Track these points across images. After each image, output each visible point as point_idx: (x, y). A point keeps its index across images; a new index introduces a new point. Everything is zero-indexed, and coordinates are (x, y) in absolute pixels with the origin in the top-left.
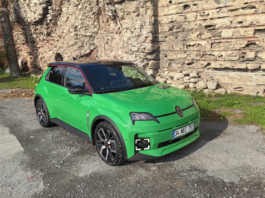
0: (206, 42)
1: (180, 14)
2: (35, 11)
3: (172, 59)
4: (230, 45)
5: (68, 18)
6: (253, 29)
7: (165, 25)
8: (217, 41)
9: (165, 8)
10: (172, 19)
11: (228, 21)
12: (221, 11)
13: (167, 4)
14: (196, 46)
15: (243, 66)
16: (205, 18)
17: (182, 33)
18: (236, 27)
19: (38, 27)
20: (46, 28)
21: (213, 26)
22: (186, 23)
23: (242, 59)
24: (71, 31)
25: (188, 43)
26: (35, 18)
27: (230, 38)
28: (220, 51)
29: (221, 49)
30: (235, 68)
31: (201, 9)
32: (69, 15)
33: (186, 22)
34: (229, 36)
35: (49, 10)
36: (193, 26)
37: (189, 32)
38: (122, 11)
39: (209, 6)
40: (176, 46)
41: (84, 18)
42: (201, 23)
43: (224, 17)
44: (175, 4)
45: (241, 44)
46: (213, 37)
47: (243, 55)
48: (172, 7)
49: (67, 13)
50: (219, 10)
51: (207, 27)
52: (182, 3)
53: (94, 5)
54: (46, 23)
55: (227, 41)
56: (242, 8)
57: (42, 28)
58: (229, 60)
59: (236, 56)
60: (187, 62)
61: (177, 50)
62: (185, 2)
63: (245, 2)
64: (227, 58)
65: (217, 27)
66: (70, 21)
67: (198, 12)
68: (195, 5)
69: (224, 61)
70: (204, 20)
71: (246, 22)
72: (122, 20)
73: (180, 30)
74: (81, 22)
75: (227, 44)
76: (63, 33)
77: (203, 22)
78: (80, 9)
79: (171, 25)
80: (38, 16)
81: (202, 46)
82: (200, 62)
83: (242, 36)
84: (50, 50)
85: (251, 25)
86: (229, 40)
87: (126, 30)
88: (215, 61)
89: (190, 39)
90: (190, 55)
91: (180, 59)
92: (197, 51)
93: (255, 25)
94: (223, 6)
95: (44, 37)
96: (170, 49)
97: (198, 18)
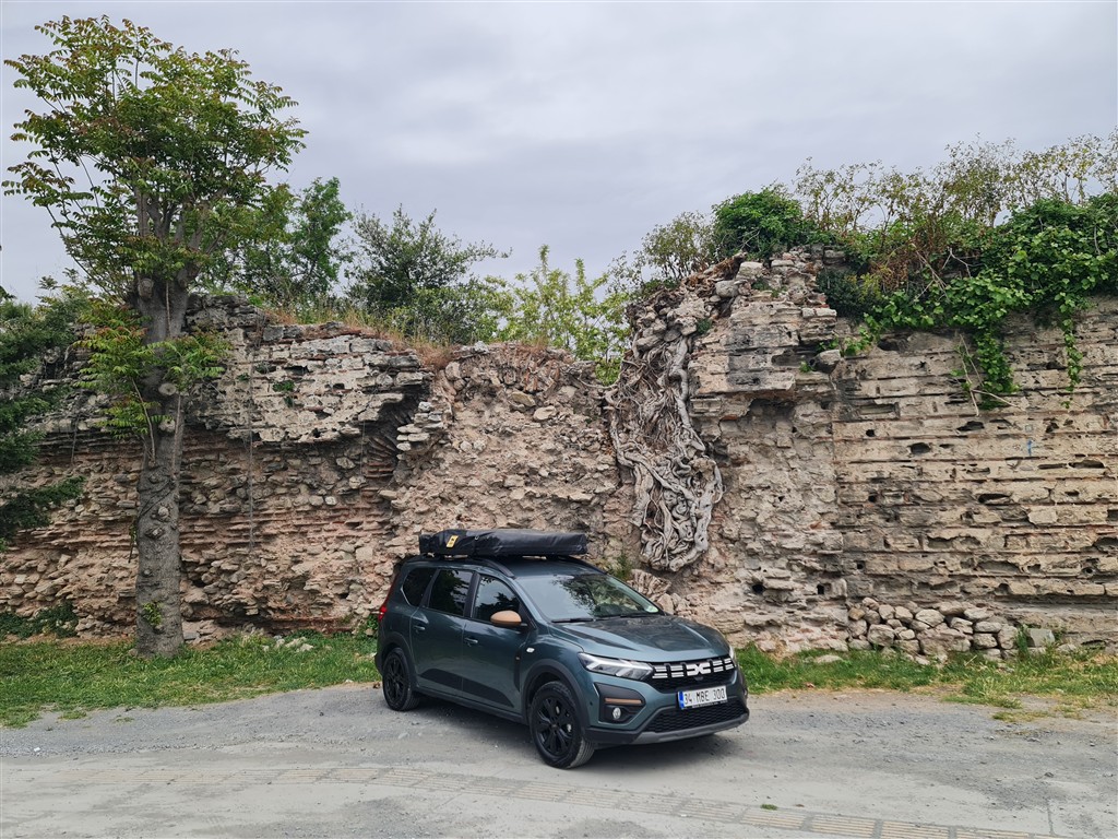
0: (987, 533)
1: (903, 464)
2: (328, 411)
3: (881, 573)
4: (1056, 542)
6: (1105, 508)
7: (854, 487)
8: (1017, 531)
9: (855, 446)
10: (879, 472)
11: (1043, 489)
12: (1021, 466)
13: (861, 436)
14: (960, 540)
15: (1095, 589)
16: (979, 478)
17: (910, 508)
18: (1064, 503)
21: (1003, 496)
22: (926, 485)
23: (1090, 575)
24: (510, 483)
25: (932, 533)
27: (1053, 527)
28: (1031, 554)
29: (1033, 551)
30: (1076, 593)
31: (965, 457)
32: (487, 435)
33: (923, 482)
34: (1050, 522)
35: (423, 412)
36: (944, 494)
37: (932, 508)
38: (742, 441)
39: (987, 451)
40: (895, 539)
42: (968, 488)
43: (1031, 480)
44: (888, 439)
45: (1082, 540)
46: (1005, 522)
47: (1090, 564)
48: (873, 444)
50: (1015, 462)
51: (983, 499)
52: (908, 438)
53: (592, 414)
55: (1046, 531)
56: (1070, 464)
58: (1057, 575)
59: (1074, 566)
60: (935, 581)
61: (900, 550)
62: (915, 437)
63: (1077, 453)
65: (1015, 499)
66: (494, 452)
67: (958, 463)
68: (945, 446)
69: (1047, 577)
70: (975, 481)
71: (1086, 492)
72: (739, 465)
73: (901, 500)
74: (552, 458)
75: (1047, 538)
76: (462, 487)
77: (975, 486)
78: (542, 422)
79: (877, 487)
80: (338, 427)
81: (978, 543)
82: (976, 581)
83: (1081, 521)
84: (357, 544)
85: (1098, 499)
86: (1051, 531)
87: (759, 492)
88: (1018, 577)
89: (939, 523)
90: (943, 563)
91: (909, 575)
92: (963, 553)
93: (1107, 501)
94: (1024, 456)
95: (323, 496)
96: (875, 548)
97: (958, 475)
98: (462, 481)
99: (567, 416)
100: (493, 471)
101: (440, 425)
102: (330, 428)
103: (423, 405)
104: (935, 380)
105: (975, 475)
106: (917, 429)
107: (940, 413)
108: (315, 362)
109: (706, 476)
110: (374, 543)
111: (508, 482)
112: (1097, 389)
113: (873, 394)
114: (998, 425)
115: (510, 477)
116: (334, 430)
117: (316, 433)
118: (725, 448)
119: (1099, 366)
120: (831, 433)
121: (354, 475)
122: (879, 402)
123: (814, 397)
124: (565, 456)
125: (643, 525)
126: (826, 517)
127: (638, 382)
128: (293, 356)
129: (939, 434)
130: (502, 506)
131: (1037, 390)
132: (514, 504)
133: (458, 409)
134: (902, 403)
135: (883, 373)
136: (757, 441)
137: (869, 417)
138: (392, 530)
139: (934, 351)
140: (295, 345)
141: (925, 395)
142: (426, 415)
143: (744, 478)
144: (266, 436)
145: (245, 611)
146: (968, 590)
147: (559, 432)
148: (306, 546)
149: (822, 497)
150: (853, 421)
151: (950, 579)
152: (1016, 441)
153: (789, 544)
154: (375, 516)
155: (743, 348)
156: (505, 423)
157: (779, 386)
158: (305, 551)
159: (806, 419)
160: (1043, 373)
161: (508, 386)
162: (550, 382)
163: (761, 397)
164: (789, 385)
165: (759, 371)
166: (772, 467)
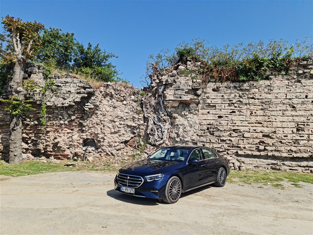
0: (234, 138)
1: (216, 121)
2: (66, 98)
4: (250, 142)
6: (262, 134)
7: (203, 126)
9: (204, 115)
10: (210, 122)
11: (248, 129)
13: (206, 113)
14: (228, 140)
15: (258, 153)
16: (234, 125)
17: (217, 132)
18: (252, 132)
21: (238, 130)
23: (257, 150)
25: (221, 138)
28: (244, 144)
31: (231, 120)
33: (220, 125)
34: (249, 137)
36: (225, 129)
37: (222, 132)
39: (236, 119)
42: (231, 127)
43: (245, 126)
44: (213, 114)
45: (256, 141)
46: (239, 136)
47: (257, 147)
48: (209, 115)
50: (242, 122)
51: (234, 130)
52: (217, 114)
55: (248, 139)
56: (255, 123)
59: (253, 148)
60: (221, 150)
61: (213, 142)
62: (219, 114)
63: (257, 120)
65: (241, 131)
68: (226, 117)
69: (247, 150)
71: (258, 130)
72: (175, 119)
73: (215, 130)
74: (127, 114)
75: (248, 140)
76: (102, 121)
77: (233, 127)
78: (125, 105)
79: (209, 126)
80: (69, 103)
81: (232, 141)
82: (231, 150)
83: (256, 137)
84: (73, 134)
85: (260, 132)
86: (249, 139)
87: (179, 126)
88: (240, 150)
89: (223, 136)
90: (223, 146)
91: (215, 148)
92: (228, 144)
93: (262, 132)
94: (244, 120)
95: (64, 121)
96: (207, 141)
97: (229, 124)
98: (102, 119)
99: (132, 104)
100: (111, 117)
101: (97, 104)
102: (67, 103)
103: (92, 98)
104: (225, 100)
106: (220, 112)
107: (226, 108)
108: (63, 84)
109: (166, 121)
110: (78, 134)
111: (115, 120)
112: (263, 105)
113: (210, 102)
114: (239, 112)
115: (115, 119)
116: (68, 103)
117: (63, 104)
118: (172, 114)
119: (264, 99)
120: (199, 112)
121: (73, 116)
122: (211, 105)
123: (195, 102)
124: (131, 114)
125: (150, 133)
126: (196, 133)
127: (151, 95)
128: (57, 82)
129: (225, 114)
130: (113, 126)
131: (249, 104)
132: (116, 126)
133: (102, 100)
134: (217, 105)
135: (213, 97)
136: (180, 113)
137: (208, 108)
138: (83, 131)
139: (226, 92)
140: (57, 79)
141: (223, 104)
142: (93, 101)
143: (176, 122)
144: (48, 104)
145: (41, 151)
146: (228, 153)
147: (129, 108)
148: (59, 135)
149: (195, 128)
150: (204, 109)
151: (224, 150)
152: (243, 116)
153: (186, 140)
154: (78, 127)
155: (178, 89)
156: (115, 104)
157: (186, 99)
158: (58, 136)
159: (193, 108)
160: (251, 100)
161: (116, 95)
162: (128, 94)
163: (182, 102)
164: (188, 99)
165: (181, 95)
166: (184, 120)
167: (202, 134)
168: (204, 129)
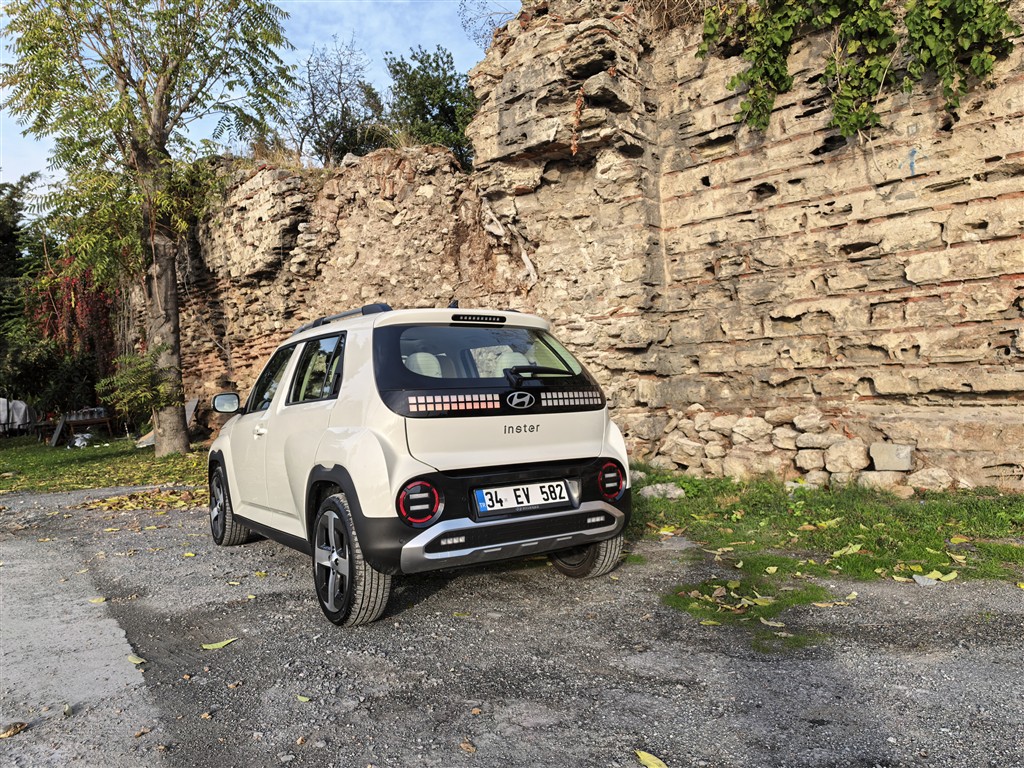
0: (846, 303)
1: (740, 218)
2: (257, 243)
3: (717, 370)
4: (947, 308)
5: (358, 254)
7: (686, 257)
8: (889, 297)
9: (688, 202)
10: (712, 234)
11: (930, 225)
12: (897, 194)
13: (695, 188)
14: (810, 317)
16: (837, 222)
17: (751, 278)
18: (962, 243)
19: (259, 293)
20: (283, 296)
21: (869, 245)
22: (768, 243)
24: (364, 295)
25: (776, 311)
26: (254, 264)
27: (944, 283)
28: (907, 330)
29: (909, 324)
30: (975, 389)
31: (820, 194)
32: (360, 249)
33: (765, 239)
34: (939, 277)
35: (299, 232)
36: (792, 252)
37: (777, 275)
38: (539, 217)
39: (850, 179)
40: (731, 323)
41: (411, 252)
42: (821, 240)
43: (912, 212)
44: (726, 186)
45: (988, 301)
46: (874, 284)
48: (708, 196)
49: (354, 243)
50: (887, 189)
51: (846, 249)
52: (749, 179)
53: (444, 212)
54: (284, 278)
55: (933, 292)
56: (977, 177)
57: (271, 295)
58: (947, 360)
59: (975, 345)
60: (776, 378)
61: (737, 338)
62: (758, 177)
63: (989, 156)
64: (941, 354)
65: (886, 247)
66: (361, 265)
67: (810, 204)
68: (794, 182)
69: (932, 366)
70: (831, 227)
71: (1001, 220)
72: (537, 246)
73: (740, 270)
74: (401, 265)
75: (933, 303)
76: (336, 303)
77: (832, 235)
78: (397, 228)
79: (711, 255)
81: (834, 319)
82: (830, 375)
83: (990, 270)
86: (941, 290)
87: (551, 277)
88: (893, 366)
89: (784, 296)
90: (787, 351)
91: (748, 371)
92: (815, 336)
94: (902, 176)
96: (709, 337)
97: (810, 225)
98: (335, 297)
99: (419, 219)
100: (356, 284)
101: (313, 243)
103: (300, 226)
105: (832, 219)
106: (759, 164)
107: (791, 133)
108: (249, 201)
113: (708, 127)
116: (261, 260)
120: (641, 189)
122: (713, 136)
123: (604, 143)
124: (413, 261)
126: (629, 300)
128: (240, 198)
129: (787, 166)
134: (742, 131)
135: (720, 92)
136: (555, 215)
137: (704, 159)
140: (240, 189)
141: (772, 111)
142: (302, 235)
143: (541, 263)
144: (233, 272)
147: (410, 237)
150: (686, 169)
151: (796, 374)
152: (893, 155)
155: (511, 98)
159: (605, 176)
161: (375, 196)
162: (402, 183)
163: (549, 157)
165: (525, 122)
166: (568, 245)
167: (684, 303)
168: (688, 276)
